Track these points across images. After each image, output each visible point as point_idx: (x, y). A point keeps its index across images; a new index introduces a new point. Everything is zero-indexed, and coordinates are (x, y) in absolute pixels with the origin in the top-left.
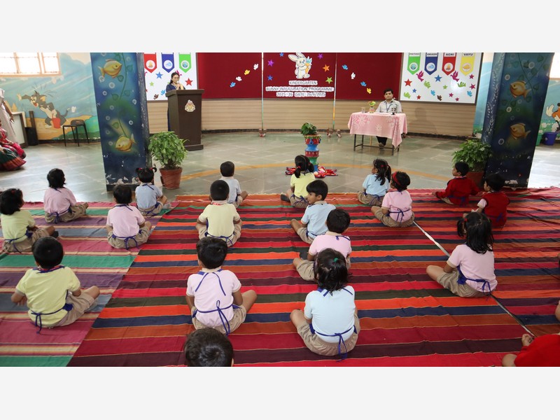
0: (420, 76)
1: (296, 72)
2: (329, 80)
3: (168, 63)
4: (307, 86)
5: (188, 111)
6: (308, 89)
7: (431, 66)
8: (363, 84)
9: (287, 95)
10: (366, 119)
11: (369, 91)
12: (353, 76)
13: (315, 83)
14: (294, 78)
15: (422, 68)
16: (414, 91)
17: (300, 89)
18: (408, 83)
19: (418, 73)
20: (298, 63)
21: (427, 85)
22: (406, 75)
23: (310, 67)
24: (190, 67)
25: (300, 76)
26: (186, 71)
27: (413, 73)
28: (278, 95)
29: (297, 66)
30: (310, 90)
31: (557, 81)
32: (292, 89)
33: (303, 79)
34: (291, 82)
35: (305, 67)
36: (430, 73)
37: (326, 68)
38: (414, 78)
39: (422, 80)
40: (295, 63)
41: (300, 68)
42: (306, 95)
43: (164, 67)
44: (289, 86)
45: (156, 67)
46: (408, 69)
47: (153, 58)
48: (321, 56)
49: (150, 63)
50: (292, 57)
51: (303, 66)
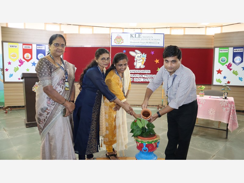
0: (229, 66)
1: (135, 64)
3: (40, 56)
4: (143, 74)
5: (35, 91)
6: (144, 76)
7: (238, 59)
13: (149, 71)
14: (133, 68)
15: (230, 60)
16: (225, 78)
17: (138, 76)
18: (219, 72)
19: (227, 64)
20: (136, 57)
21: (235, 73)
22: (217, 65)
23: (145, 60)
25: (138, 67)
27: (223, 64)
29: (135, 60)
30: (145, 77)
32: (132, 76)
33: (140, 69)
34: (131, 71)
35: (142, 60)
36: (237, 64)
37: (157, 61)
38: (224, 68)
39: (231, 70)
40: (134, 57)
41: (138, 61)
42: (142, 80)
43: (37, 58)
45: (31, 58)
46: (219, 62)
47: (30, 51)
48: (153, 53)
49: (27, 55)
50: (132, 53)
51: (140, 60)
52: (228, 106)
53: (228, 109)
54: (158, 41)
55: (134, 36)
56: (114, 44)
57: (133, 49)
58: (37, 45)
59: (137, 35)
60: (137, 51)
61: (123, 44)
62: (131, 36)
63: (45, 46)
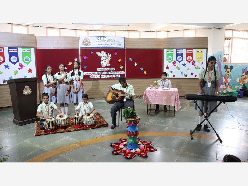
0: (174, 63)
1: (102, 63)
2: (122, 67)
3: (13, 58)
4: (109, 71)
6: (109, 73)
7: (179, 58)
8: (142, 69)
9: (96, 77)
11: (145, 73)
12: (136, 64)
13: (113, 69)
14: (100, 66)
15: (175, 59)
16: (171, 72)
17: (104, 73)
18: (167, 68)
19: (173, 62)
20: (102, 57)
21: (178, 69)
22: (166, 63)
23: (110, 60)
24: (31, 61)
25: (104, 65)
26: (27, 63)
27: (170, 62)
28: (90, 77)
29: (102, 59)
30: (111, 74)
31: (240, 65)
32: (99, 73)
33: (106, 67)
34: (99, 69)
35: (107, 60)
36: (180, 62)
37: (120, 60)
38: (170, 65)
39: (175, 66)
40: (100, 58)
41: (104, 61)
42: (108, 76)
43: (10, 61)
44: (97, 71)
45: (4, 61)
46: (167, 60)
47: (2, 54)
48: (116, 53)
50: (99, 54)
51: (105, 59)
52: (174, 95)
53: (174, 96)
54: (120, 43)
55: (99, 39)
56: (81, 45)
57: (99, 50)
58: (9, 48)
59: (102, 38)
60: (102, 52)
61: (90, 46)
62: (97, 39)
63: (17, 48)
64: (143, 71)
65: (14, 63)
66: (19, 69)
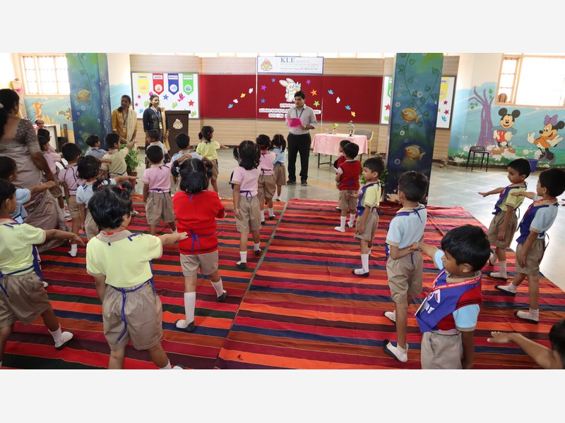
1: (286, 96)
2: (317, 104)
3: (173, 87)
5: (176, 128)
8: (348, 108)
9: (278, 116)
10: (327, 139)
11: (353, 114)
12: (338, 100)
14: (284, 101)
18: (388, 107)
20: (288, 88)
22: (385, 100)
24: (192, 91)
25: (289, 100)
26: (188, 94)
28: (270, 116)
29: (287, 91)
31: (537, 109)
32: (283, 111)
34: (282, 105)
35: (294, 92)
37: (314, 93)
40: (285, 88)
41: (290, 93)
43: (170, 90)
44: (279, 108)
45: (163, 90)
46: (388, 94)
47: (161, 82)
48: (308, 82)
49: (158, 87)
50: (282, 82)
54: (316, 67)
55: (285, 60)
56: (261, 70)
57: (284, 77)
58: (169, 74)
59: (289, 59)
60: (288, 79)
61: (271, 71)
62: (282, 60)
63: (177, 74)
64: (349, 112)
65: (174, 93)
66: (179, 101)
